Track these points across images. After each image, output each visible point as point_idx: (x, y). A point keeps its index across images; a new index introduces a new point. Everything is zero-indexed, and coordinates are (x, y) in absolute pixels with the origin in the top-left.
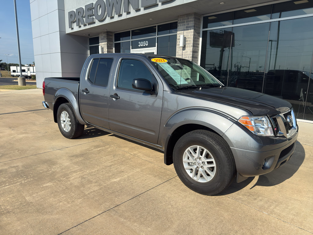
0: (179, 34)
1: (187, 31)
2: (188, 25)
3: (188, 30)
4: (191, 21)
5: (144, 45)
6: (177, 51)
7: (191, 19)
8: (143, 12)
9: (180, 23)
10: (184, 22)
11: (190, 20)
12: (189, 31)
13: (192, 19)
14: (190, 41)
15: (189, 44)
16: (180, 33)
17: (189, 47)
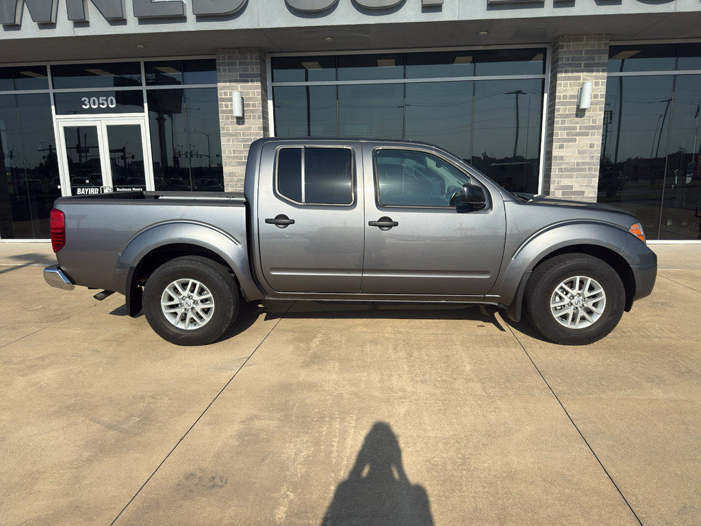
0: (221, 89)
1: (243, 84)
2: (245, 71)
3: (247, 81)
4: (252, 64)
5: (101, 106)
6: (221, 125)
7: (251, 58)
8: (133, 27)
9: (222, 64)
10: (234, 64)
11: (249, 60)
12: (250, 84)
13: (254, 60)
14: (254, 105)
15: (252, 111)
16: (225, 87)
17: (253, 119)
